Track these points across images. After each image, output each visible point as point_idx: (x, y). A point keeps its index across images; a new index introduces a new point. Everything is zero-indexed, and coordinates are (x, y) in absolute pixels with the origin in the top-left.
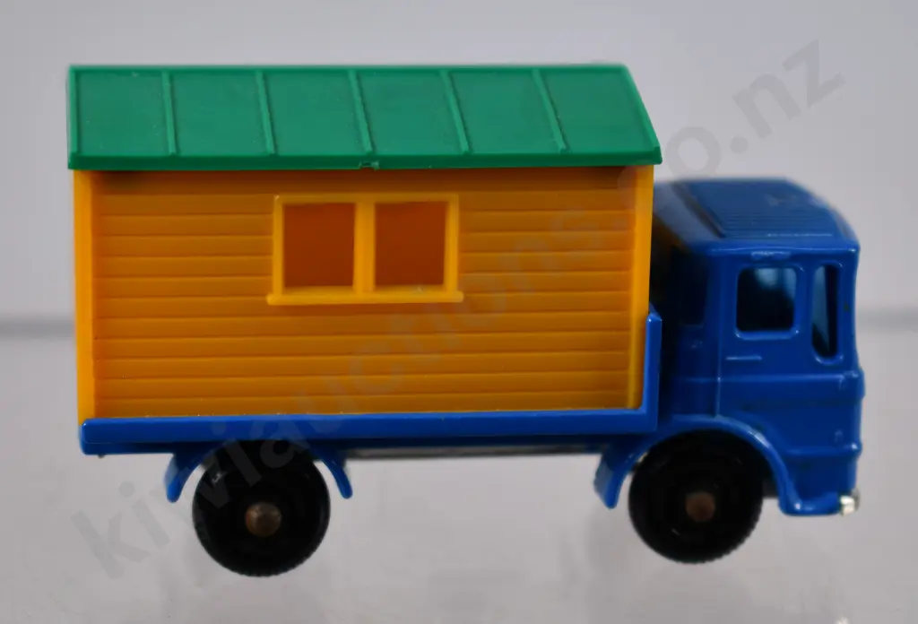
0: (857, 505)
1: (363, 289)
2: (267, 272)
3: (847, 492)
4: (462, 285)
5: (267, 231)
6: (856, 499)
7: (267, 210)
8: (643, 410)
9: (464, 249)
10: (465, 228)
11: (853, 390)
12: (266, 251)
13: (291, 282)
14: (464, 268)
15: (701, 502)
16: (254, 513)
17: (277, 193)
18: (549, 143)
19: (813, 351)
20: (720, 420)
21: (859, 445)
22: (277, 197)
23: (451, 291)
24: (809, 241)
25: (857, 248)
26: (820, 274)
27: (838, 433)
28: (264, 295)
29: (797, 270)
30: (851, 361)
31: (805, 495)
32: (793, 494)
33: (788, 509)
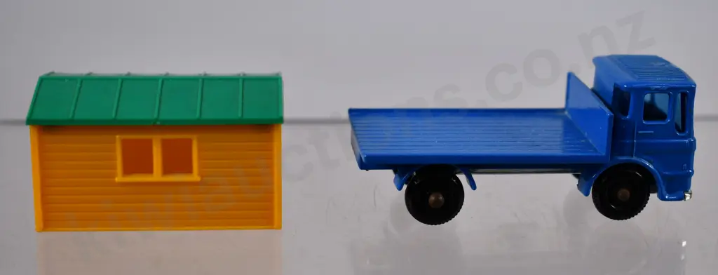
0: (691, 197)
1: (157, 175)
2: (114, 168)
3: (687, 192)
4: (200, 174)
5: (114, 150)
6: (691, 194)
7: (114, 142)
8: (604, 154)
9: (200, 158)
10: (200, 150)
11: (692, 147)
12: (113, 159)
13: (127, 171)
14: (200, 166)
15: (624, 193)
16: (432, 198)
17: (116, 134)
18: (236, 114)
19: (675, 130)
20: (634, 158)
21: (693, 171)
22: (117, 137)
23: (195, 177)
24: (675, 82)
25: (695, 85)
26: (679, 96)
27: (685, 165)
28: (114, 178)
29: (669, 94)
30: (691, 134)
31: (670, 192)
32: (664, 192)
33: (662, 198)
